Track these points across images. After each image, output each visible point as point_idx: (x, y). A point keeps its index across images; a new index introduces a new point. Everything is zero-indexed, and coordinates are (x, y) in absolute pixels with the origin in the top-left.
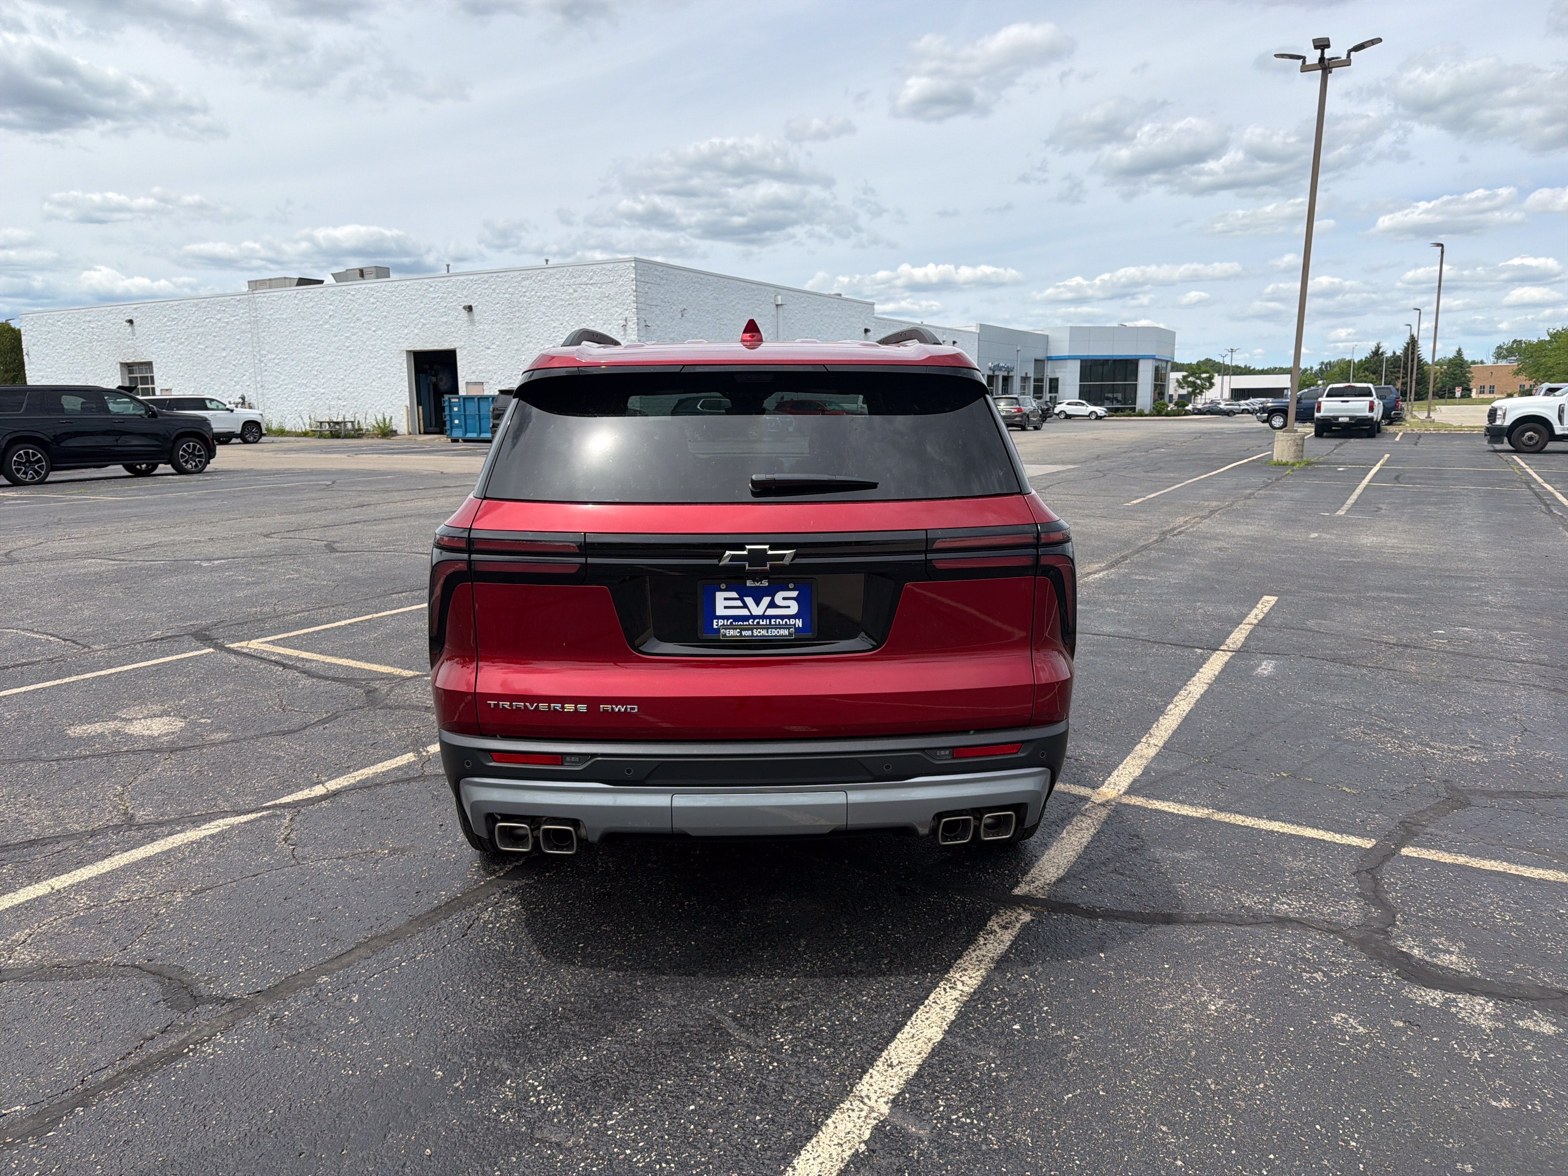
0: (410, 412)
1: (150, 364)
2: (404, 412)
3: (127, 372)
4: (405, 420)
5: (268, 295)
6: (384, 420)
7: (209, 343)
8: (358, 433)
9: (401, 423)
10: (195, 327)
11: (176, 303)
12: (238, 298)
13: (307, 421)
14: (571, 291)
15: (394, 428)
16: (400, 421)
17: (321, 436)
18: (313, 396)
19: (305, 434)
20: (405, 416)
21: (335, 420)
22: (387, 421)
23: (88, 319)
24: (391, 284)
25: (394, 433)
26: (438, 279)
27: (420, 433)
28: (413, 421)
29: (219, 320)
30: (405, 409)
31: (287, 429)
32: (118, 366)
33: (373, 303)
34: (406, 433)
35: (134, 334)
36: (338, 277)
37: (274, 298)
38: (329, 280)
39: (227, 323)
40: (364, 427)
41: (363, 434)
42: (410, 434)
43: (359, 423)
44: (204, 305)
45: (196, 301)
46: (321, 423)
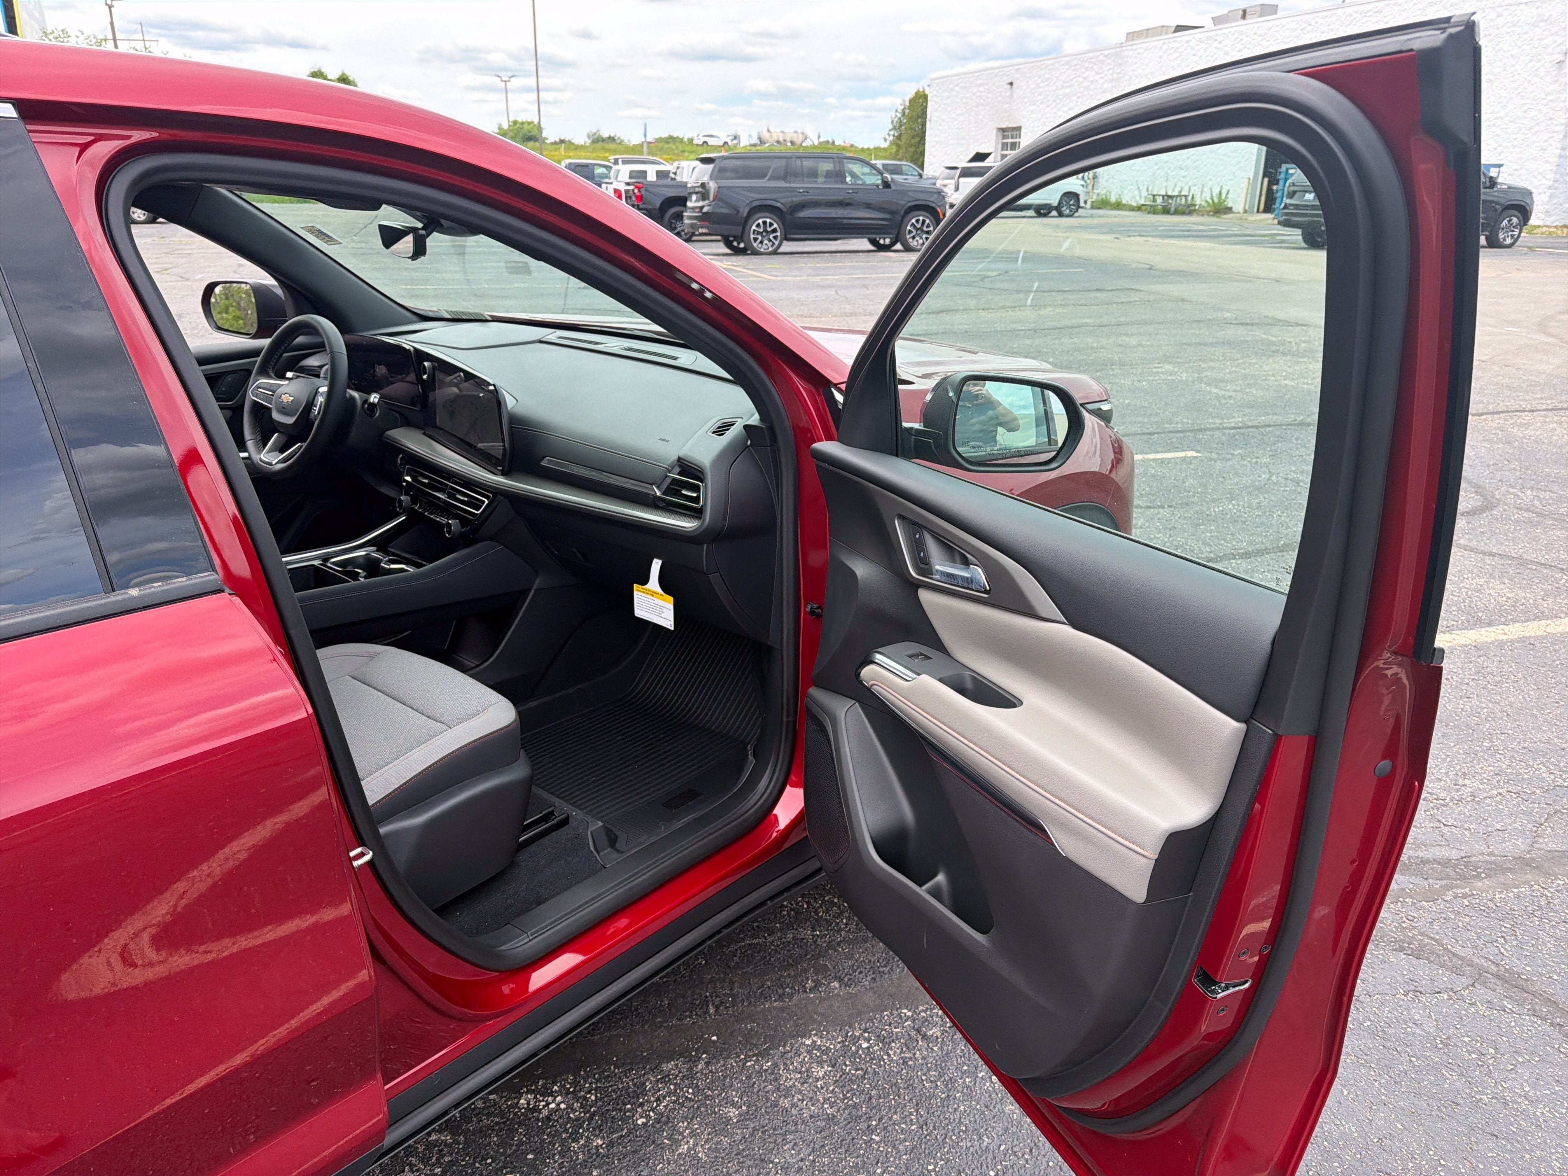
0: (1252, 185)
1: (1019, 129)
2: (1244, 185)
3: (1000, 137)
4: (1243, 195)
5: (1134, 47)
6: (1220, 193)
7: (1072, 104)
8: (1188, 209)
9: (1238, 201)
10: (1063, 87)
11: (1052, 61)
12: (1106, 52)
13: (1144, 193)
14: (1493, 15)
15: (1230, 204)
16: (1239, 197)
17: (1152, 210)
18: (1156, 164)
19: (1139, 208)
20: (1245, 190)
21: (1170, 193)
22: (1223, 197)
23: (979, 82)
24: (1264, 24)
25: (1229, 210)
26: (1320, 14)
27: (1258, 211)
28: (1253, 196)
29: (1085, 79)
30: (1247, 180)
31: (1124, 202)
32: (995, 131)
33: (1239, 51)
34: (1241, 210)
35: (1011, 96)
36: (1217, 21)
37: (1141, 51)
38: (1209, 24)
39: (1092, 82)
40: (1198, 202)
41: (1195, 210)
42: (1245, 212)
43: (1193, 198)
44: (1075, 62)
45: (1068, 58)
46: (1154, 196)
